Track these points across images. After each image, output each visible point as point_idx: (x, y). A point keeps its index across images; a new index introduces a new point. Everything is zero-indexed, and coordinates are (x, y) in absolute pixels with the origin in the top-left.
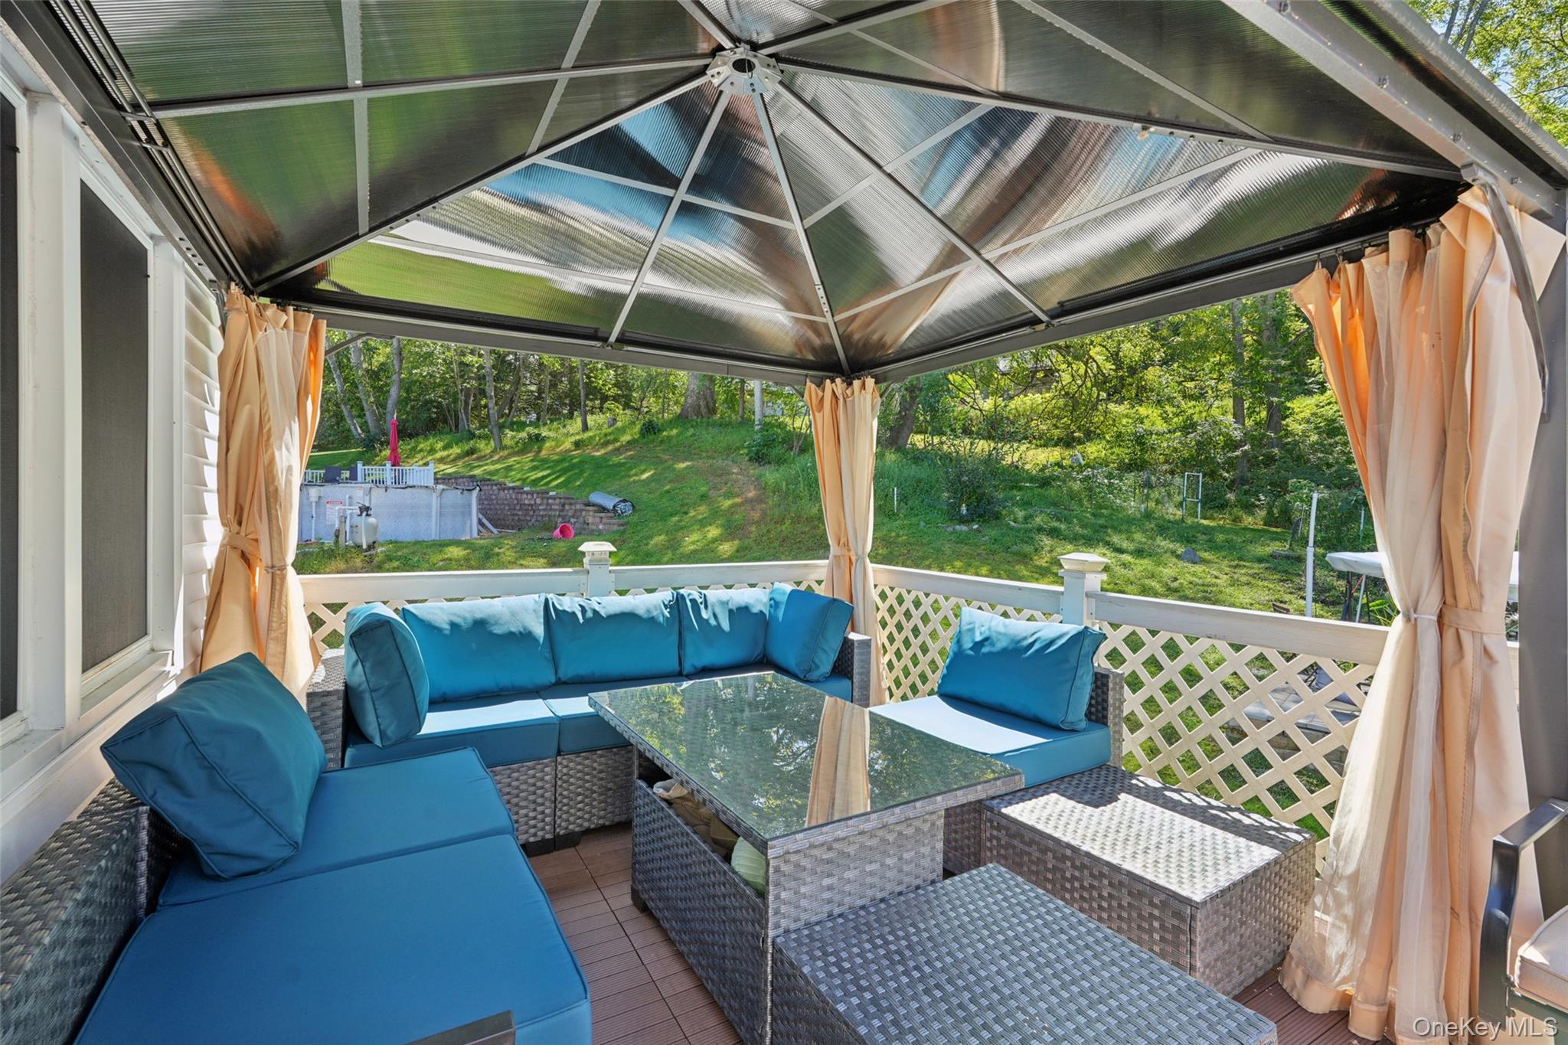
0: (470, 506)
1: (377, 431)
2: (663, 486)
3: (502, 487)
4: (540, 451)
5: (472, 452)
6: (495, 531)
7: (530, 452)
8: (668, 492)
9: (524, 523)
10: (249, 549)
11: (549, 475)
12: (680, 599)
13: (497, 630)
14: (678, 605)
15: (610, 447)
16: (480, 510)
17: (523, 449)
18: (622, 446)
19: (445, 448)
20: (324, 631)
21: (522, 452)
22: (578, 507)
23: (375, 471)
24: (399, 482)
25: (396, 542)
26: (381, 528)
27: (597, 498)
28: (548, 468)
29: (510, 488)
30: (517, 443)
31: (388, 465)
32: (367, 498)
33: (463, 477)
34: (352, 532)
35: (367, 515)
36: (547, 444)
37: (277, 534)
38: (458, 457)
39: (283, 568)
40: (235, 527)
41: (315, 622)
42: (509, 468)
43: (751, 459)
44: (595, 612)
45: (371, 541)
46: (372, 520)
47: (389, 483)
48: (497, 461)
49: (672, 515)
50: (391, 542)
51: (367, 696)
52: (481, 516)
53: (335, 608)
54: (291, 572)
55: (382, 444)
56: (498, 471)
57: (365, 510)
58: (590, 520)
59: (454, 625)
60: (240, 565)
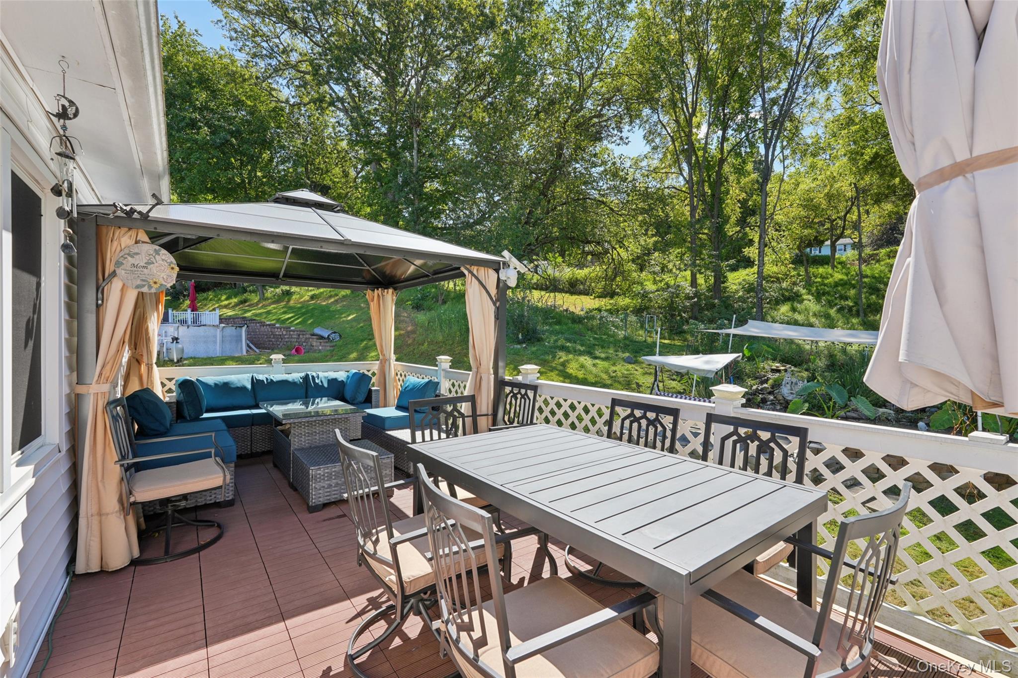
0: (241, 336)
1: (181, 288)
2: (359, 324)
3: (263, 324)
4: (289, 301)
5: (245, 301)
6: (257, 350)
7: (283, 301)
8: (362, 327)
9: (276, 346)
10: (139, 358)
11: (292, 317)
12: (307, 375)
13: (232, 386)
14: (306, 378)
15: (332, 300)
16: (247, 339)
17: (278, 300)
18: (340, 298)
19: (227, 299)
20: (166, 388)
21: (277, 302)
22: (307, 336)
23: (180, 315)
24: (196, 322)
25: (195, 358)
26: (186, 350)
27: (318, 331)
28: (292, 313)
29: (267, 325)
30: (274, 295)
31: (189, 311)
32: (176, 332)
33: (238, 318)
34: (167, 352)
35: (177, 342)
36: (294, 297)
37: (149, 353)
38: (236, 305)
39: (152, 365)
40: (134, 351)
41: (163, 385)
42: (269, 313)
43: (413, 308)
44: (271, 380)
45: (179, 357)
46: (180, 346)
47: (190, 323)
48: (262, 307)
49: (362, 341)
50: (191, 358)
51: (184, 404)
52: (248, 342)
53: (170, 380)
54: (155, 366)
55: (184, 296)
56: (261, 314)
57: (175, 339)
58: (314, 344)
59: (216, 384)
60: (136, 363)
